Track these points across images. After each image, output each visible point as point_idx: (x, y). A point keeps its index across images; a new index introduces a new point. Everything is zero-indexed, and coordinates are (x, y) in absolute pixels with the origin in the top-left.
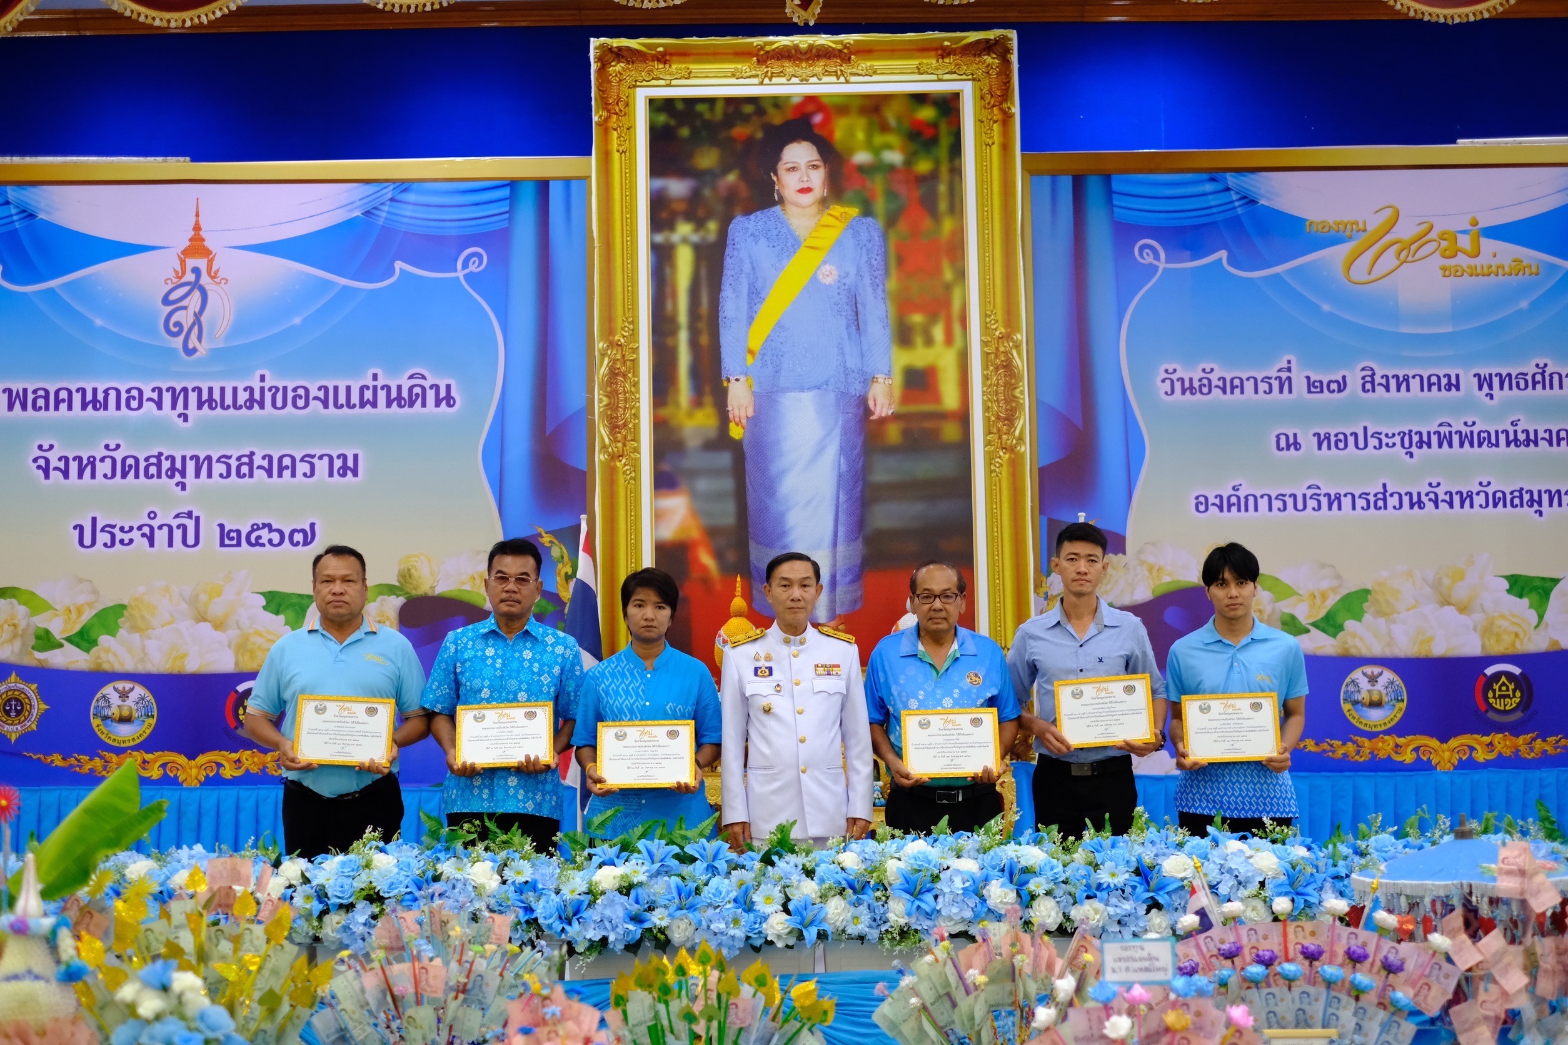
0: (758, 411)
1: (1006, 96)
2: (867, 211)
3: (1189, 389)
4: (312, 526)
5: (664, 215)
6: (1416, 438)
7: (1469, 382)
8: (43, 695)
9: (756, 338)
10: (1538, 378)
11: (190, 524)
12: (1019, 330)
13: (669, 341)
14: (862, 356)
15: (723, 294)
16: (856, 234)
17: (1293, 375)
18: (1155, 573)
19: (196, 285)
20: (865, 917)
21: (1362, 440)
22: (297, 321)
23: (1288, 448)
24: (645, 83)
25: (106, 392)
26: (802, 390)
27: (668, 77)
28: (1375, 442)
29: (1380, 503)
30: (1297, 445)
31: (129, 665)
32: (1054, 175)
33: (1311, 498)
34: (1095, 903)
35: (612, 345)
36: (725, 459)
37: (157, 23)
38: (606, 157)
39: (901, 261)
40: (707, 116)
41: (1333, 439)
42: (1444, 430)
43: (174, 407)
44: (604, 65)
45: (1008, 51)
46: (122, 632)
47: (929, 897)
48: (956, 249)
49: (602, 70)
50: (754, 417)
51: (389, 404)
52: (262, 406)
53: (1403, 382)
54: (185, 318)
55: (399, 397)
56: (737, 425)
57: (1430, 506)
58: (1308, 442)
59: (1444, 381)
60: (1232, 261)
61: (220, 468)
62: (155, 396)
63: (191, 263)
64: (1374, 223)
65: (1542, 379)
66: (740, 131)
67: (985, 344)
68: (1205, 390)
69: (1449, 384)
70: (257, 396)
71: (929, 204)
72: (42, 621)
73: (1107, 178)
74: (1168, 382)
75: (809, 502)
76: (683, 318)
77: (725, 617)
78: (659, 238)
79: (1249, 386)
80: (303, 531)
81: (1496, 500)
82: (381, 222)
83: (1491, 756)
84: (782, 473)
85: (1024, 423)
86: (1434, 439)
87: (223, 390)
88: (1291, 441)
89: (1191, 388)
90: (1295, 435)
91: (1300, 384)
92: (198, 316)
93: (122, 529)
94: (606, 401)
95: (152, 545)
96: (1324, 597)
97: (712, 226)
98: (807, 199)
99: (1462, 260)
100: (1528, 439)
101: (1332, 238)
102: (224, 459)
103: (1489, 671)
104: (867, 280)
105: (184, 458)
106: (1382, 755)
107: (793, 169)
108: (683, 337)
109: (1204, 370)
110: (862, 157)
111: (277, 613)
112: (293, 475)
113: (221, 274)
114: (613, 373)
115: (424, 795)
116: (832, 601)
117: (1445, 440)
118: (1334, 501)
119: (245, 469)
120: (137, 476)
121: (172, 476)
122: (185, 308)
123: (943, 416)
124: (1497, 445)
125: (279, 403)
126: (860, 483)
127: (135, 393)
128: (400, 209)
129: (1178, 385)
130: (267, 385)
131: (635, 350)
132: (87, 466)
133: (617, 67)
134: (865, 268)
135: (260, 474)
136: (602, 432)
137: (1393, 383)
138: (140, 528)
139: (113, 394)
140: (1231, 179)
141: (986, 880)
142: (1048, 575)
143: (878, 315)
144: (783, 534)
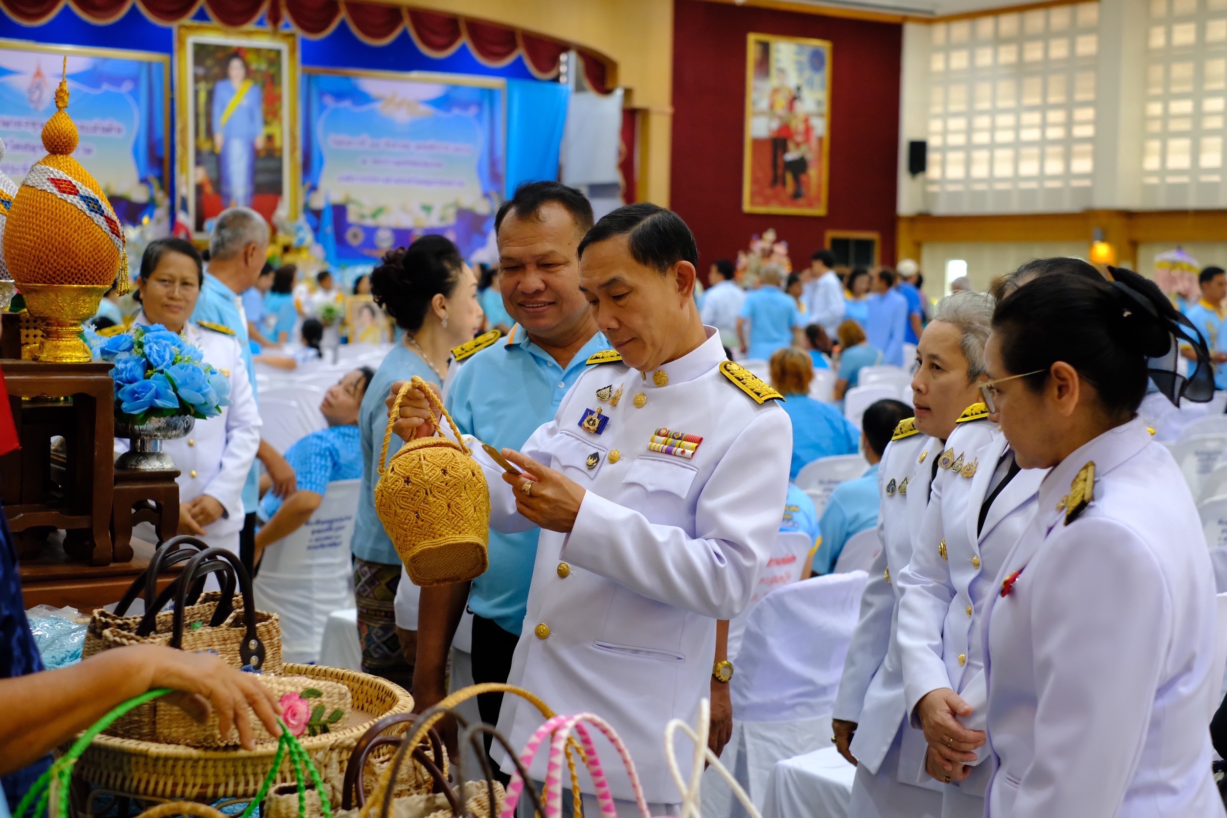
0: (223, 144)
1: (295, 51)
5: (197, 79)
7: (413, 147)
9: (223, 120)
13: (199, 120)
14: (253, 128)
15: (213, 106)
16: (253, 90)
19: (38, 87)
24: (191, 37)
26: (237, 138)
27: (198, 35)
42: (406, 160)
44: (179, 29)
45: (295, 36)
48: (280, 98)
50: (222, 146)
54: (34, 98)
56: (217, 148)
60: (351, 105)
63: (37, 79)
64: (389, 96)
66: (218, 55)
67: (289, 128)
71: (272, 84)
73: (317, 76)
75: (238, 173)
76: (202, 113)
78: (196, 87)
82: (98, 71)
84: (231, 163)
92: (39, 98)
94: (180, 137)
96: (372, 208)
98: (238, 78)
100: (426, 164)
101: (377, 100)
104: (256, 105)
107: (234, 68)
108: (203, 119)
114: (182, 129)
116: (245, 203)
117: (406, 163)
123: (276, 149)
124: (417, 166)
126: (254, 168)
134: (255, 101)
136: (180, 147)
143: (259, 116)
144: (231, 182)
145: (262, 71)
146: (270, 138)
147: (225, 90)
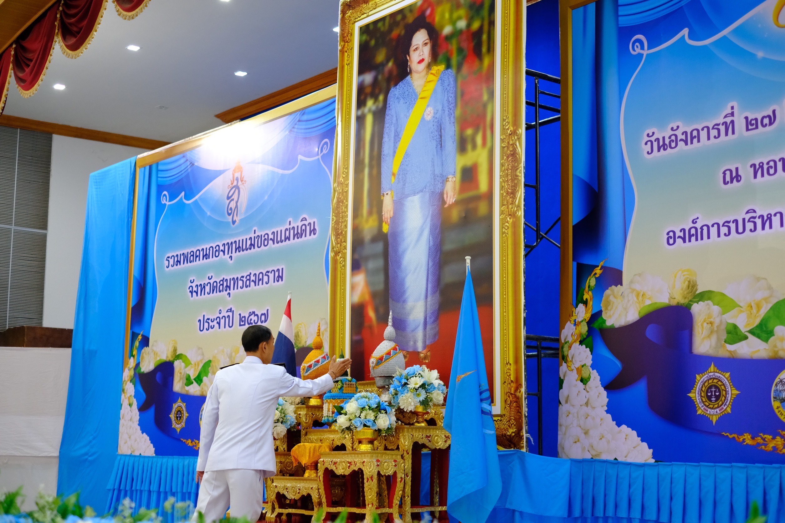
0: (395, 213)
2: (448, 67)
3: (663, 146)
4: (268, 311)
5: (362, 97)
8: (187, 408)
11: (231, 315)
13: (361, 176)
14: (442, 165)
16: (443, 83)
17: (735, 119)
18: (640, 298)
19: (237, 187)
22: (266, 198)
23: (732, 182)
24: (359, 19)
27: (368, 11)
30: (738, 178)
33: (749, 221)
35: (339, 184)
36: (380, 247)
38: (342, 70)
39: (462, 95)
40: (382, 28)
41: (765, 167)
43: (228, 253)
44: (344, 14)
46: (209, 375)
48: (489, 78)
49: (343, 17)
50: (393, 216)
51: (294, 237)
52: (254, 247)
54: (233, 205)
55: (298, 233)
56: (386, 223)
58: (746, 172)
60: (692, 36)
61: (241, 283)
62: (223, 248)
63: (236, 175)
67: (502, 141)
68: (673, 145)
70: (253, 242)
72: (188, 370)
74: (649, 143)
75: (416, 269)
76: (367, 160)
79: (703, 134)
80: (265, 314)
84: (404, 252)
87: (243, 240)
88: (734, 174)
90: (737, 169)
91: (740, 124)
92: (237, 203)
93: (211, 320)
94: (335, 219)
95: (220, 327)
96: (759, 307)
97: (381, 98)
98: (422, 66)
102: (242, 278)
104: (447, 112)
105: (230, 280)
107: (416, 49)
108: (366, 171)
109: (672, 129)
110: (447, 30)
112: (263, 283)
113: (244, 179)
114: (338, 202)
116: (425, 336)
118: (767, 220)
119: (248, 283)
120: (217, 292)
121: (226, 290)
122: (233, 200)
123: (479, 198)
125: (259, 245)
126: (439, 252)
127: (217, 248)
129: (655, 144)
130: (256, 235)
131: (347, 185)
132: (203, 288)
133: (348, 14)
134: (446, 104)
135: (252, 284)
136: (333, 239)
138: (217, 319)
139: (211, 250)
142: (577, 307)
143: (451, 135)
144: (404, 292)
145: (461, 32)
146: (469, 175)
147: (402, 101)
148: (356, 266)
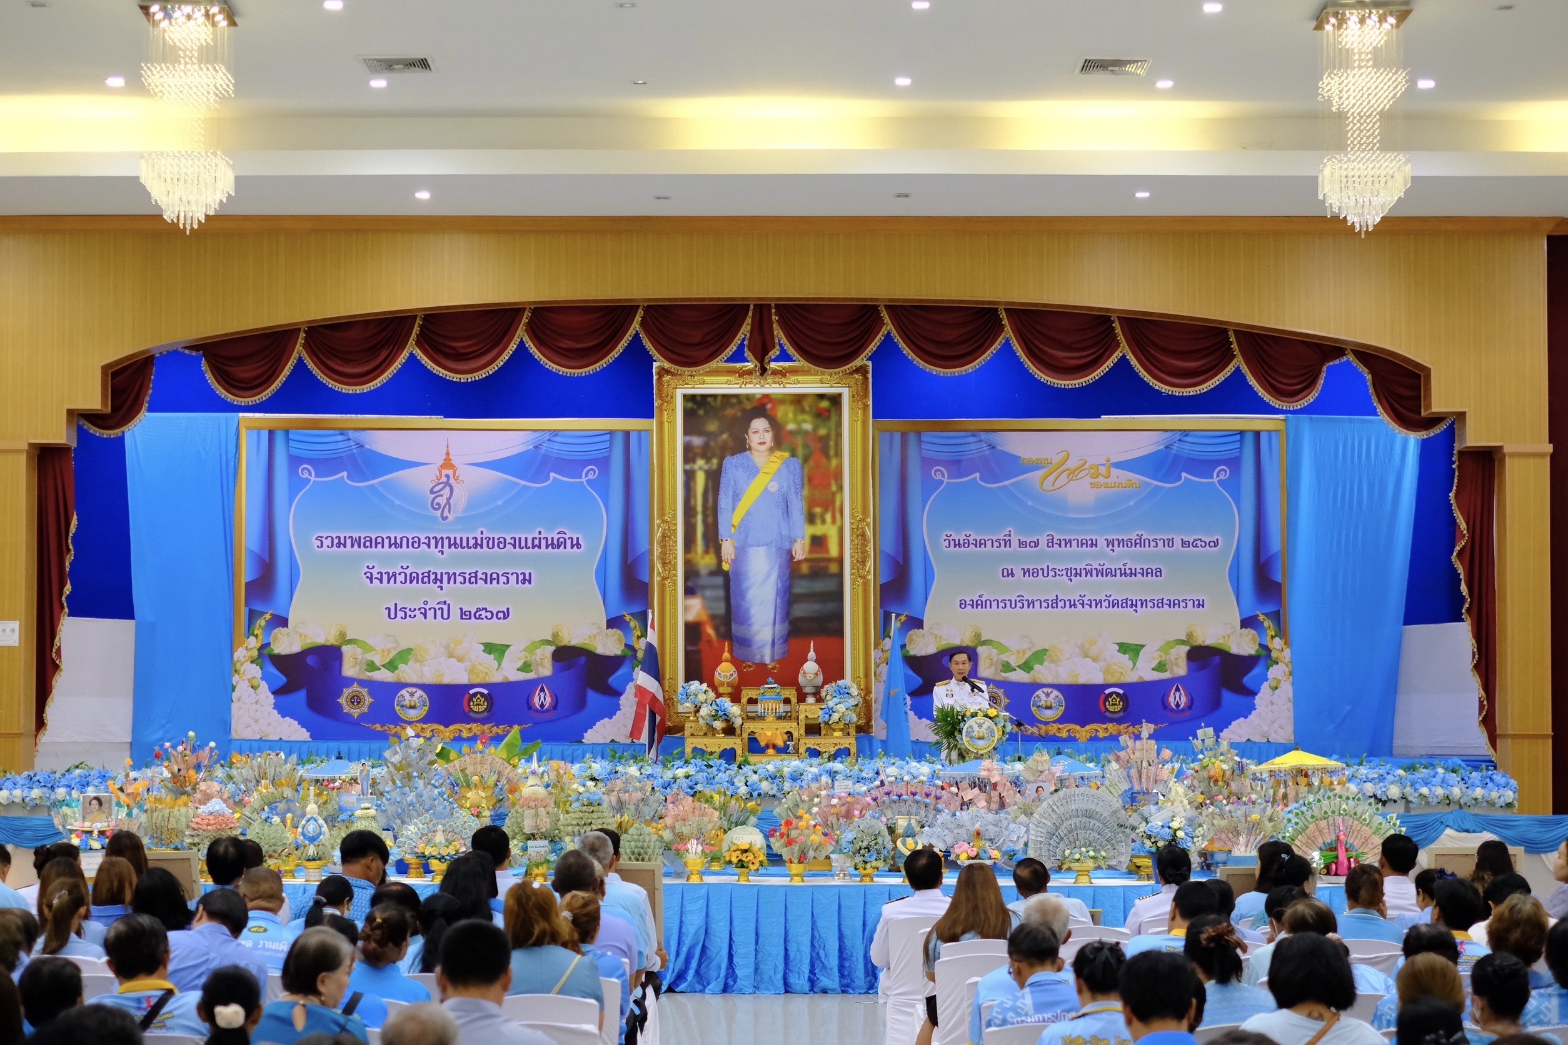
0: (737, 556)
1: (866, 395)
3: (958, 545)
4: (508, 609)
5: (690, 455)
6: (1074, 572)
7: (1102, 543)
8: (371, 694)
9: (737, 518)
10: (1138, 541)
11: (445, 607)
12: (869, 517)
13: (693, 520)
14: (790, 529)
15: (720, 496)
16: (788, 467)
17: (1011, 538)
18: (938, 640)
19: (447, 484)
20: (775, 788)
21: (1046, 572)
22: (500, 503)
23: (1008, 576)
24: (681, 387)
25: (401, 539)
26: (759, 546)
27: (693, 384)
28: (1053, 573)
29: (1054, 605)
30: (1012, 574)
31: (415, 679)
32: (891, 433)
33: (1019, 602)
34: (860, 784)
35: (664, 521)
36: (720, 580)
37: (455, 380)
38: (661, 425)
39: (810, 480)
40: (713, 404)
41: (1031, 572)
42: (1089, 568)
43: (436, 547)
44: (660, 376)
45: (867, 372)
46: (410, 663)
47: (799, 781)
48: (838, 475)
49: (659, 379)
50: (735, 559)
51: (547, 547)
52: (482, 547)
53: (1068, 543)
54: (442, 501)
55: (552, 544)
56: (726, 563)
57: (1080, 607)
58: (1018, 573)
59: (1089, 542)
60: (982, 479)
61: (460, 579)
62: (427, 541)
63: (445, 472)
64: (1056, 460)
65: (1140, 542)
66: (729, 412)
67: (852, 523)
68: (966, 545)
69: (1092, 544)
70: (479, 542)
71: (825, 452)
72: (370, 656)
73: (919, 434)
74: (947, 541)
75: (762, 603)
76: (699, 508)
77: (719, 661)
78: (688, 467)
79: (989, 544)
80: (503, 612)
81: (1114, 604)
82: (543, 452)
83: (1106, 735)
84: (748, 588)
85: (870, 563)
86: (1083, 572)
87: (461, 538)
88: (1010, 572)
89: (959, 544)
90: (1012, 569)
91: (1015, 543)
92: (448, 499)
93: (410, 610)
94: (660, 550)
95: (425, 618)
96: (1024, 652)
97: (715, 461)
98: (763, 448)
99: (1101, 479)
100: (1131, 573)
101: (1035, 467)
102: (462, 574)
103: (1107, 692)
104: (793, 490)
105: (442, 573)
106: (1051, 733)
107: (756, 432)
108: (699, 518)
109: (965, 535)
110: (791, 426)
111: (490, 654)
112: (498, 583)
113: (460, 478)
114: (664, 536)
115: (565, 747)
116: (773, 652)
117: (1089, 573)
118: (1031, 603)
119: (473, 580)
120: (418, 582)
121: (436, 583)
122: (442, 495)
123: (830, 560)
124: (1115, 576)
125: (491, 546)
126: (788, 594)
127: (416, 539)
128: (551, 445)
129: (952, 543)
130: (484, 536)
131: (675, 524)
132: (392, 577)
133: (667, 378)
134: (792, 483)
135: (481, 582)
136: (658, 566)
137: (1063, 543)
138: (419, 609)
139: (405, 540)
140: (983, 435)
141: (821, 775)
143: (798, 508)
144: (749, 618)
145: (806, 433)
146: (818, 542)
147: (740, 470)
148: (689, 591)
